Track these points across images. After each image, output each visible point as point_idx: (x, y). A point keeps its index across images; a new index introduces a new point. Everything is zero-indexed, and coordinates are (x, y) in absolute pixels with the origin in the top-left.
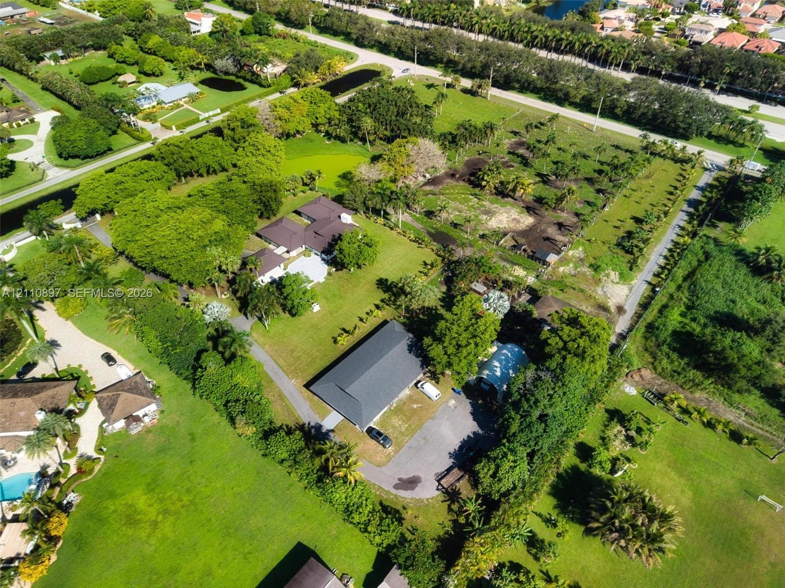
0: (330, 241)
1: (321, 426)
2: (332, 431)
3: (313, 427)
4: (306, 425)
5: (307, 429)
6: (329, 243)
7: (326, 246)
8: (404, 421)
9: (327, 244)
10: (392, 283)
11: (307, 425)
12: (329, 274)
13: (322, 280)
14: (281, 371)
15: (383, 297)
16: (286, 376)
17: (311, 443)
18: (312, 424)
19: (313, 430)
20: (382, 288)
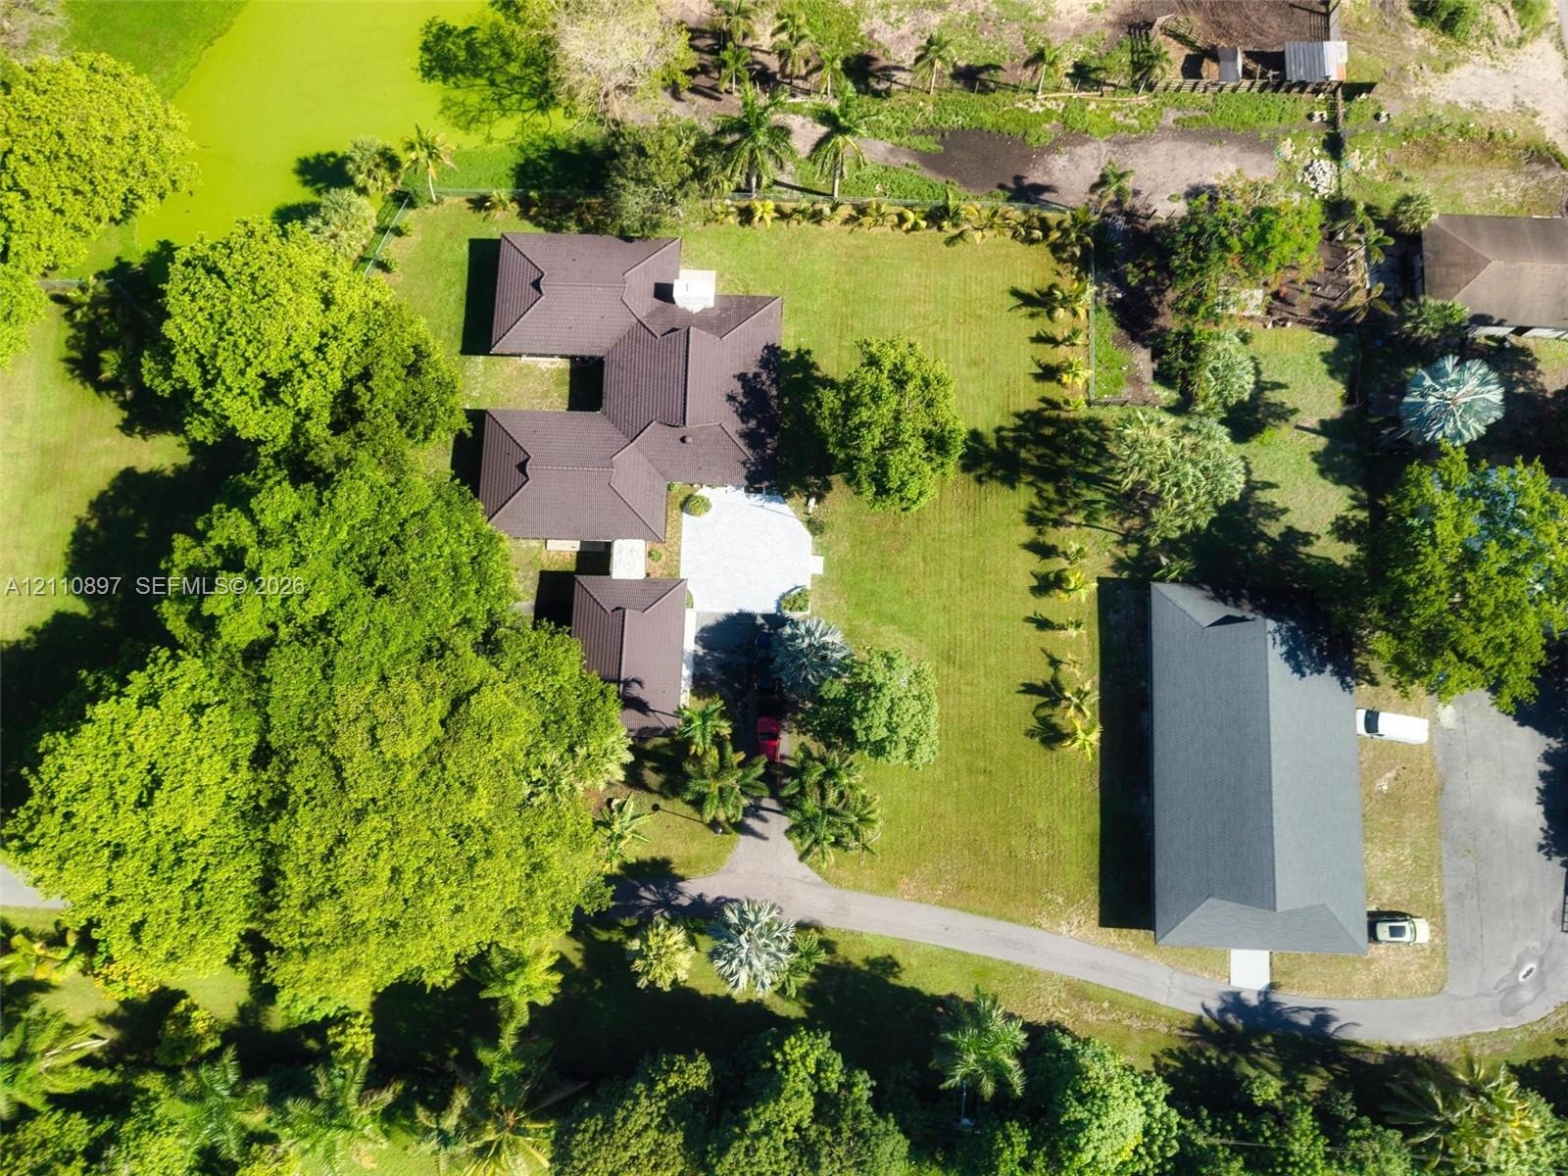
0: (741, 426)
1: (1237, 997)
2: (1272, 986)
3: (1222, 1011)
5: (1215, 1027)
7: (747, 454)
8: (1393, 844)
9: (741, 443)
10: (1000, 440)
11: (1206, 1019)
12: (814, 526)
13: (817, 565)
15: (1023, 506)
16: (1034, 931)
17: (1257, 1052)
18: (1214, 1005)
19: (1230, 1018)
20: (990, 475)
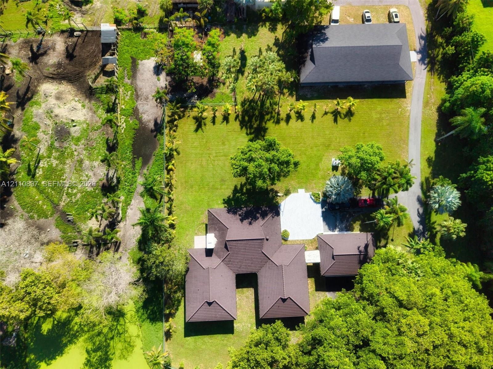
0: (260, 219)
1: (419, 61)
2: (415, 50)
3: (425, 64)
4: (428, 69)
5: (429, 66)
6: (263, 218)
7: (269, 216)
9: (266, 219)
10: (251, 134)
12: (287, 193)
13: (301, 191)
14: (410, 124)
15: (274, 125)
16: (411, 117)
17: (434, 55)
18: (423, 67)
19: (426, 62)
